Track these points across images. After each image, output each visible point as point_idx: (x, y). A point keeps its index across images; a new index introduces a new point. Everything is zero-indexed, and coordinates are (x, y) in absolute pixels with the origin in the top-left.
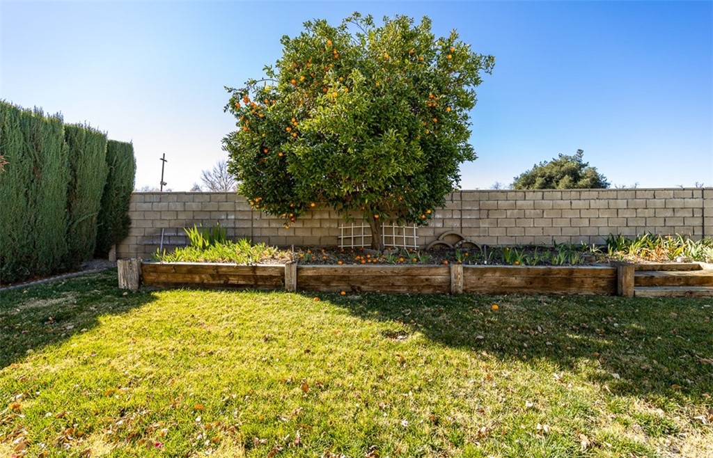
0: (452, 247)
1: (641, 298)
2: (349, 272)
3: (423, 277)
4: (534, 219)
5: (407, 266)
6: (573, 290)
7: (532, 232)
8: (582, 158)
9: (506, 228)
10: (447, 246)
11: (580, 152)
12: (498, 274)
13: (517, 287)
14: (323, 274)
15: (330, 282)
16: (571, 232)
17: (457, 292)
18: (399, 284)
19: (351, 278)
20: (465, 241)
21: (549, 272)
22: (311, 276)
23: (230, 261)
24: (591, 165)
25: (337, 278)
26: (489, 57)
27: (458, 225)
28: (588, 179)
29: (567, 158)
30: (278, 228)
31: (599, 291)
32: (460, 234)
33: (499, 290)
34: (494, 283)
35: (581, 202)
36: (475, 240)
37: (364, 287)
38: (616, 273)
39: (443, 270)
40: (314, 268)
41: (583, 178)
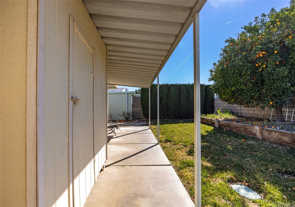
3: (249, 130)
5: (245, 124)
23: (208, 118)
30: (249, 110)
33: (279, 142)
34: (276, 138)
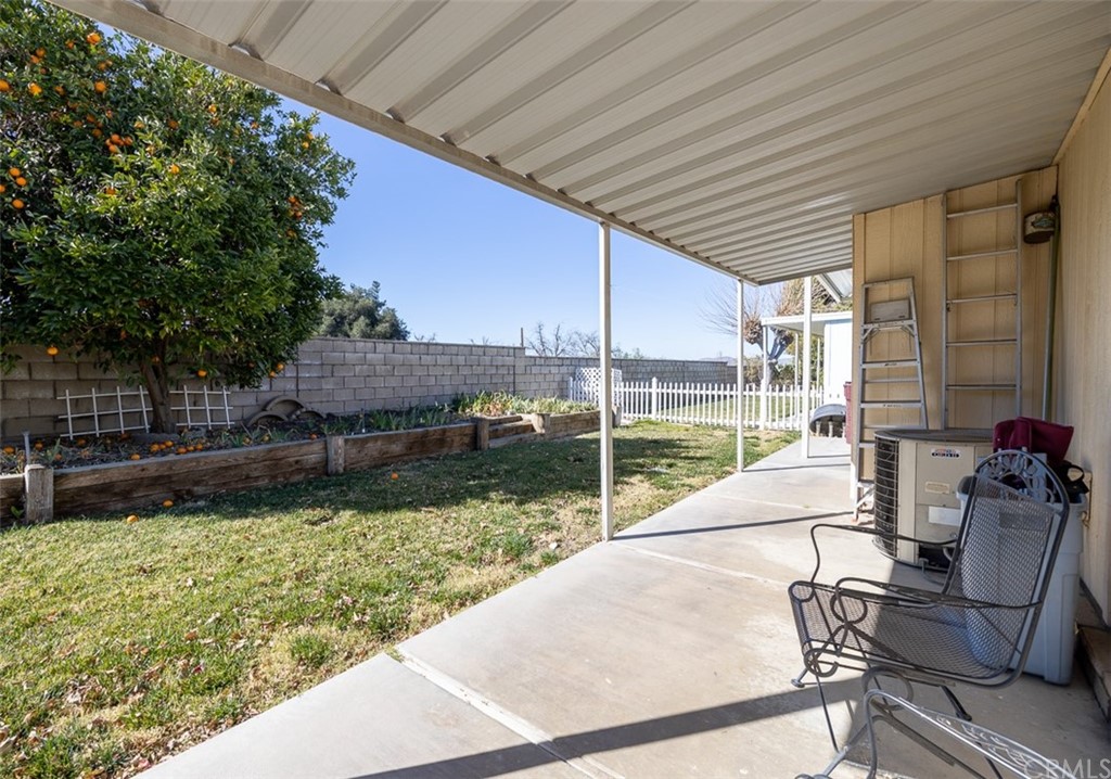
0: (286, 419)
1: (494, 449)
2: (171, 469)
3: (291, 460)
4: (384, 377)
6: (445, 451)
7: (383, 394)
8: (380, 294)
9: (355, 389)
10: (280, 419)
11: (376, 284)
12: (379, 443)
13: (398, 456)
14: (114, 479)
15: (130, 492)
16: (419, 392)
17: (337, 471)
18: (256, 474)
19: (174, 479)
20: (304, 410)
21: (426, 435)
22: (87, 487)
24: (389, 305)
25: (145, 482)
26: (349, 161)
27: (293, 387)
28: (387, 324)
29: (360, 291)
31: (464, 448)
32: (297, 400)
33: (380, 462)
34: (375, 454)
35: (429, 357)
36: (317, 407)
37: (199, 490)
38: (476, 428)
39: (317, 447)
40: (94, 472)
41: (381, 321)
